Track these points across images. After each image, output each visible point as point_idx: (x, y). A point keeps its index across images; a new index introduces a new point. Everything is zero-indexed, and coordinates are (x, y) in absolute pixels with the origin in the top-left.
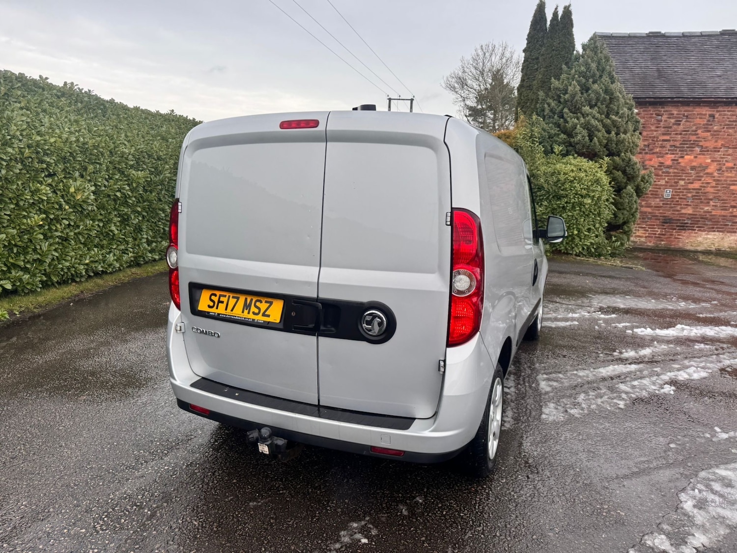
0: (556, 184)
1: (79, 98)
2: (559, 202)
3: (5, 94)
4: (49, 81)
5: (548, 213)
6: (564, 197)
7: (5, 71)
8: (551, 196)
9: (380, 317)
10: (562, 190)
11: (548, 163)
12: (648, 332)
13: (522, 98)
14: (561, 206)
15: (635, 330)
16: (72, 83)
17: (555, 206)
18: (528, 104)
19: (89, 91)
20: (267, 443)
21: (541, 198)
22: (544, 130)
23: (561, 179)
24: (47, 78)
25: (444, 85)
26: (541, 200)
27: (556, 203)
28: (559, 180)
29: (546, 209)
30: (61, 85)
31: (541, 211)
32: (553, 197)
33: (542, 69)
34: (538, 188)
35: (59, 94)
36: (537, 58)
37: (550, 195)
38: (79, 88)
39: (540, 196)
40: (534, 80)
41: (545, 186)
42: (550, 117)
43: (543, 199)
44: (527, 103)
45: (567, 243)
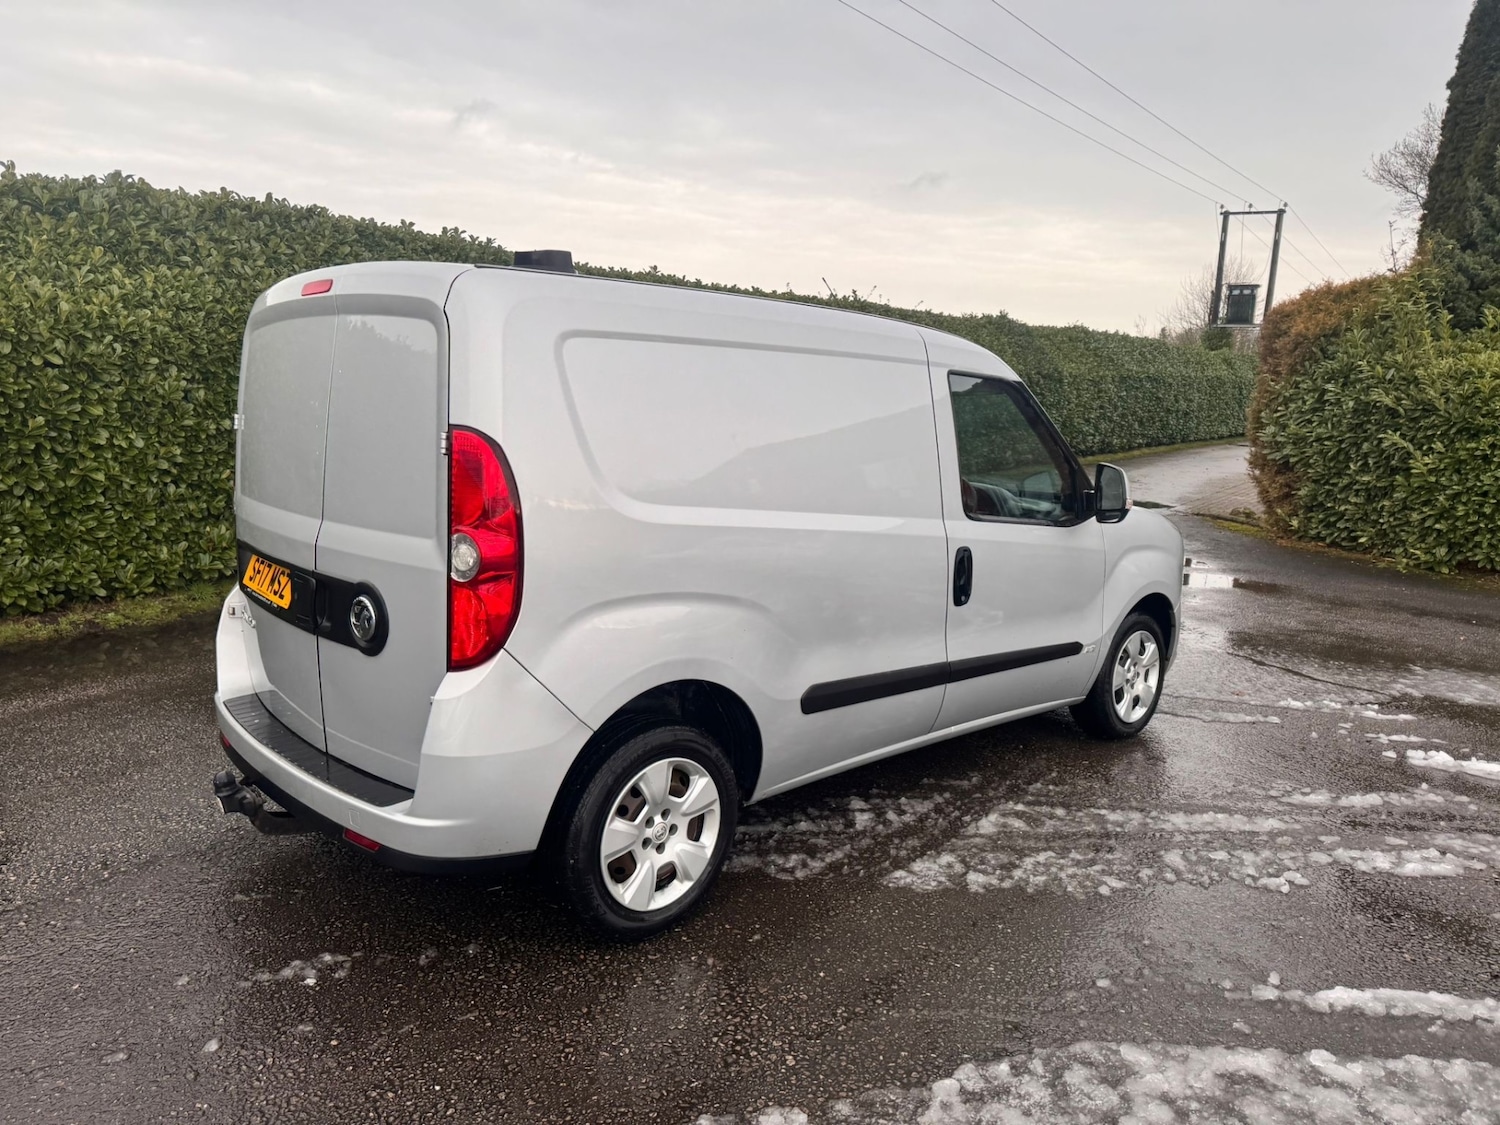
0: (1465, 400)
1: (462, 253)
2: (1473, 445)
3: (326, 252)
4: (416, 228)
5: (1445, 469)
6: (1487, 433)
7: (340, 216)
8: (1453, 430)
9: (368, 610)
10: (1483, 416)
11: (1462, 350)
12: (1441, 759)
13: (1438, 197)
14: (1478, 453)
15: (1410, 753)
16: (456, 229)
17: (1461, 453)
18: (1452, 211)
19: (489, 240)
20: (221, 795)
21: (1429, 433)
22: (1460, 269)
23: (1482, 388)
24: (412, 224)
25: (1373, 174)
26: (1430, 439)
27: (1465, 447)
28: (1477, 391)
29: (1440, 461)
30: (439, 233)
31: (1427, 464)
32: (1459, 431)
33: (1489, 125)
34: (1424, 410)
35: (429, 247)
36: (1481, 100)
37: (1452, 426)
38: (471, 237)
39: (1427, 429)
40: (1470, 152)
41: (1440, 404)
42: (1487, 240)
43: (1434, 435)
44: (1449, 208)
45: (1490, 545)
